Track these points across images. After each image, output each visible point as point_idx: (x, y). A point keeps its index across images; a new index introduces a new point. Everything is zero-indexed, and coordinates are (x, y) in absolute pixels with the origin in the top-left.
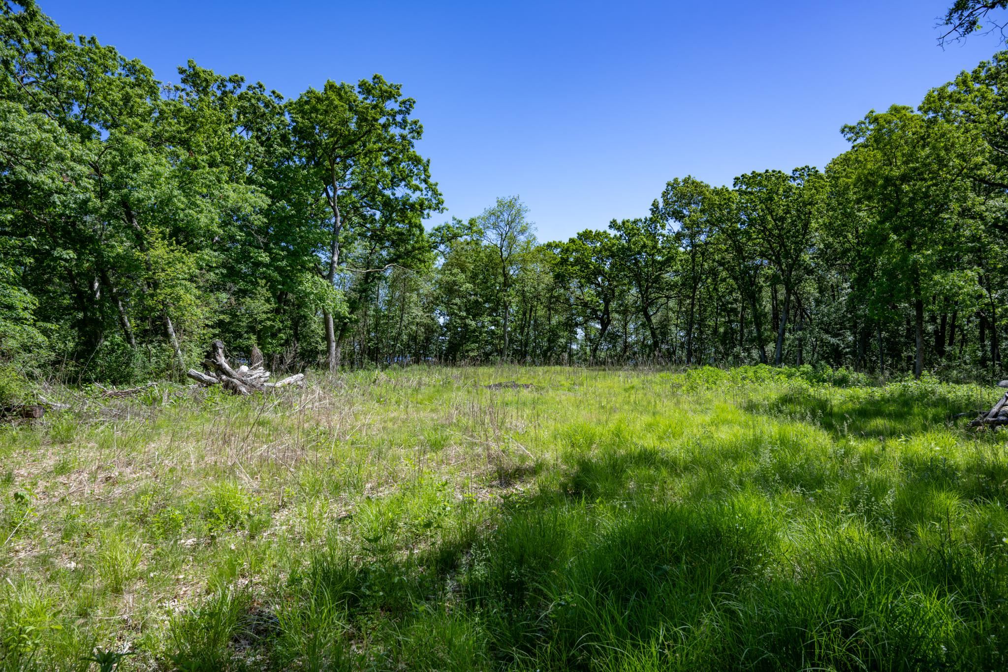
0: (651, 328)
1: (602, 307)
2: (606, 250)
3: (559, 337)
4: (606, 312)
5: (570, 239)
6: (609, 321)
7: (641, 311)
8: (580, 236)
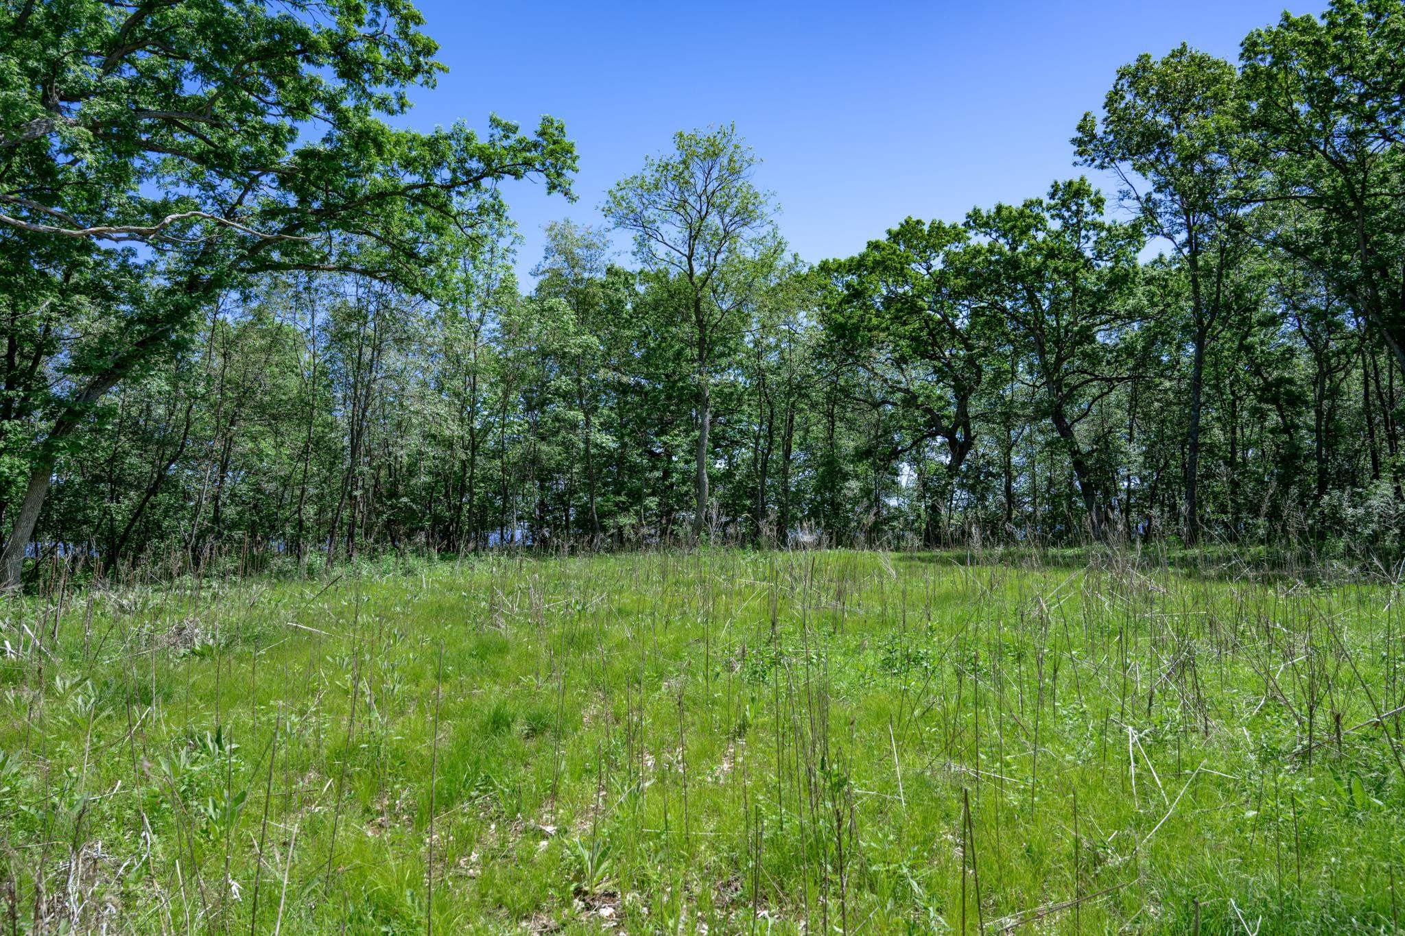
0: (1074, 453)
1: (952, 410)
2: (958, 274)
3: (845, 477)
4: (963, 419)
5: (869, 244)
6: (969, 443)
7: (1045, 415)
8: (894, 237)
